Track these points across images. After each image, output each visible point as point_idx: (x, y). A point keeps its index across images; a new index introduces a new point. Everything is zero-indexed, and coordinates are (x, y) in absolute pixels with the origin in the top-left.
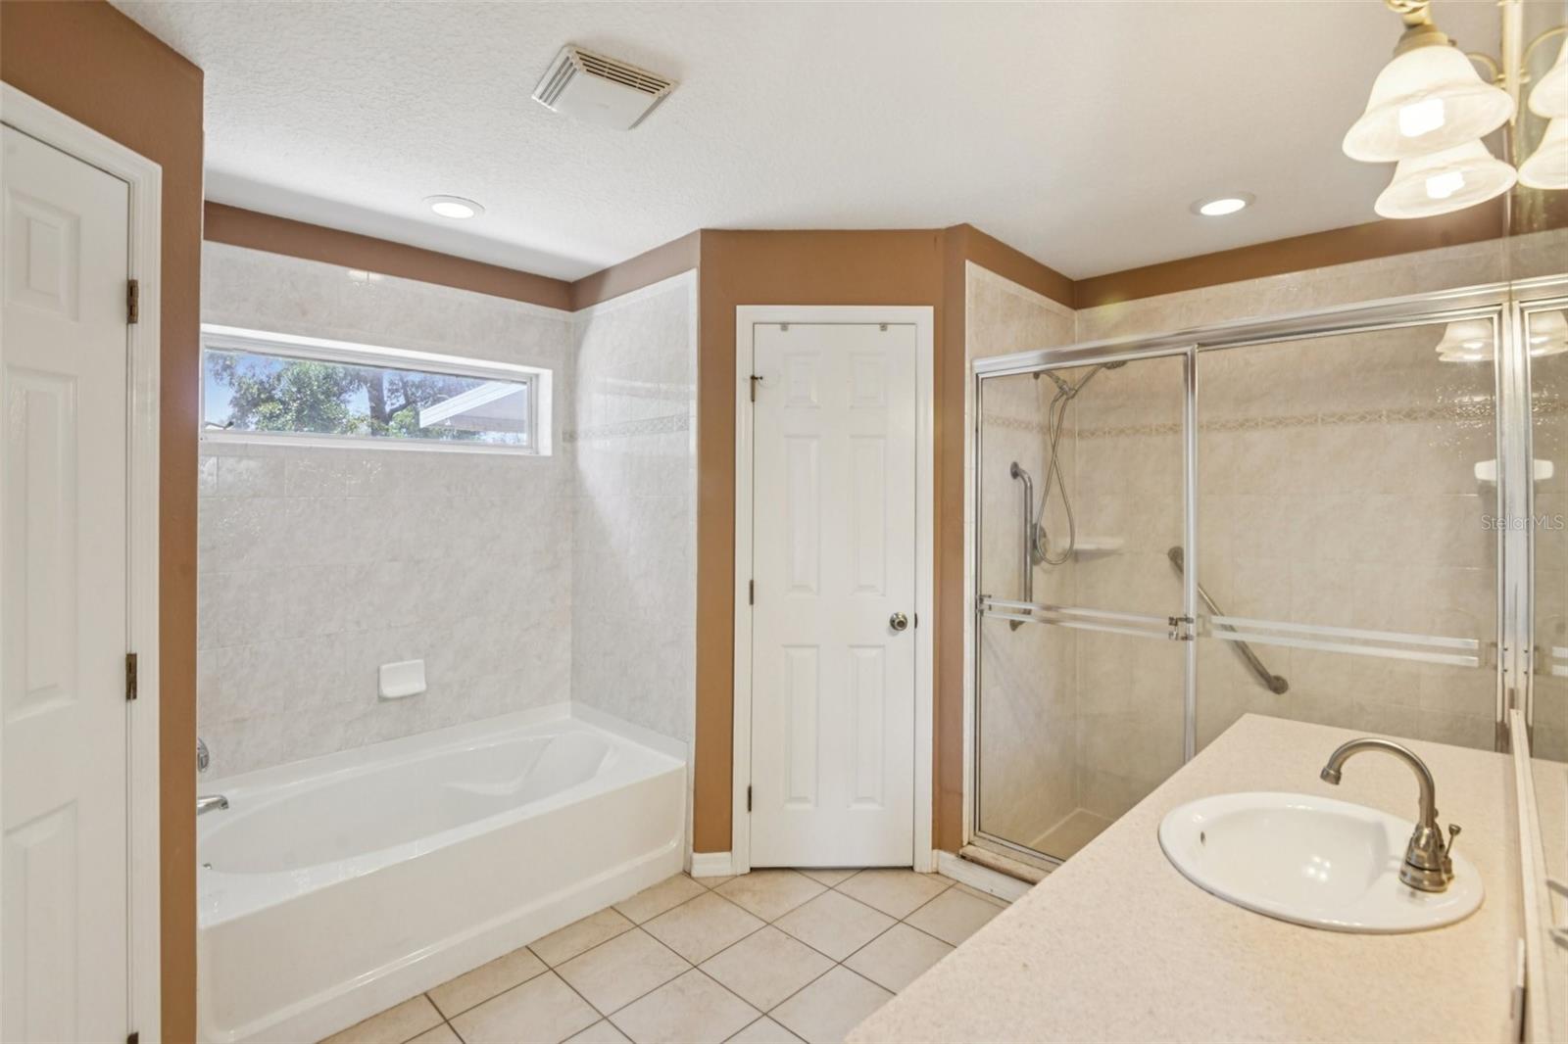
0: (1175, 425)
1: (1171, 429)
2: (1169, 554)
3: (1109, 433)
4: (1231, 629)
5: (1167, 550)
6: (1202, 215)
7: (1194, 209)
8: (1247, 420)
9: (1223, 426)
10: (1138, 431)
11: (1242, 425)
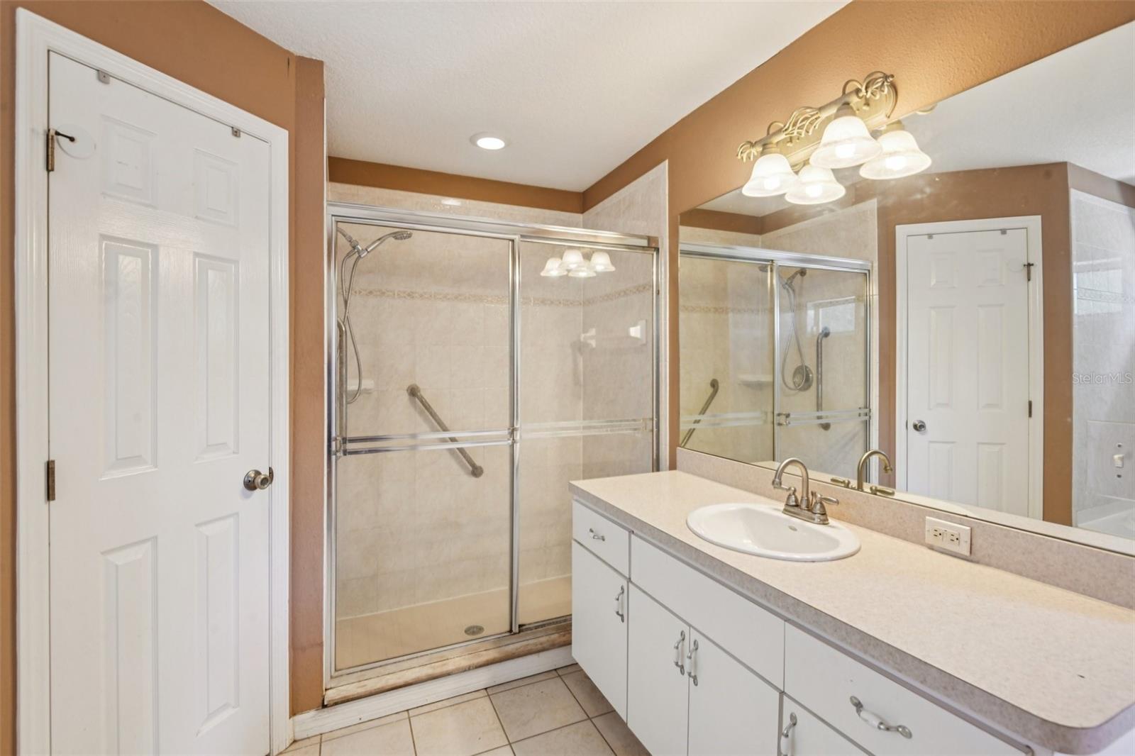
0: (412, 292)
1: (409, 295)
2: (407, 390)
3: (360, 292)
4: (453, 440)
5: (406, 388)
6: (477, 146)
7: (473, 140)
8: (460, 295)
9: (445, 297)
10: (384, 293)
11: (456, 298)
